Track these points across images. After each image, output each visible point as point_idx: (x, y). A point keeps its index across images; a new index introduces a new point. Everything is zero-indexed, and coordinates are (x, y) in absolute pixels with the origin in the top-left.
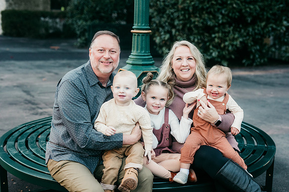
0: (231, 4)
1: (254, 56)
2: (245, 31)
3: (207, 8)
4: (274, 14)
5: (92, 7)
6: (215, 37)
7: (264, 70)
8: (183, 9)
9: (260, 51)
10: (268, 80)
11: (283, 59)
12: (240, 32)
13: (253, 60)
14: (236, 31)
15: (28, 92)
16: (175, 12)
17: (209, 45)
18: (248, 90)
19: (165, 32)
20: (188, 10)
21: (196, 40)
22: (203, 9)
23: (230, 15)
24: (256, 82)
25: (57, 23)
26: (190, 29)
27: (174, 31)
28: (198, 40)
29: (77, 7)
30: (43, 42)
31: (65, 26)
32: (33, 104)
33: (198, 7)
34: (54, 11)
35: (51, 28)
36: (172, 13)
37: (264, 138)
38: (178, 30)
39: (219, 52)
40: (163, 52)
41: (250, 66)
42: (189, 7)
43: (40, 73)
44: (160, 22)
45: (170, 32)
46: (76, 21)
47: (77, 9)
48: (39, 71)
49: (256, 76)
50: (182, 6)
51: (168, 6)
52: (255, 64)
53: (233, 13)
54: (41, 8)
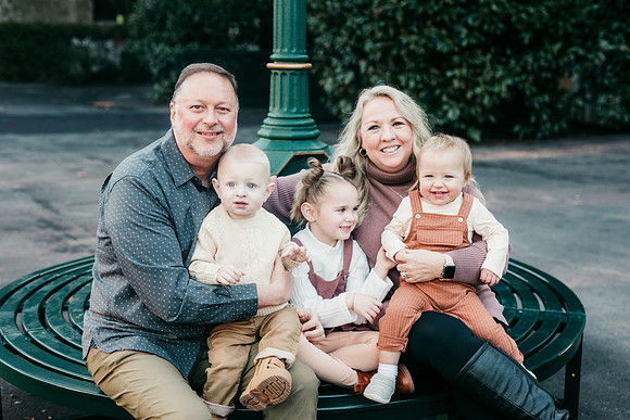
0: (488, 5)
1: (539, 117)
2: (517, 62)
3: (436, 14)
4: (580, 26)
5: (184, 14)
6: (454, 77)
7: (561, 146)
8: (383, 16)
9: (551, 106)
10: (569, 169)
11: (602, 122)
12: (506, 64)
13: (537, 126)
14: (499, 63)
15: (45, 203)
16: (366, 22)
17: (440, 95)
18: (524, 191)
19: (343, 67)
20: (393, 18)
21: (412, 84)
22: (425, 16)
23: (486, 27)
24: (543, 174)
25: (107, 50)
26: (398, 60)
27: (363, 64)
28: (417, 83)
29: (150, 15)
30: (78, 92)
31: (125, 56)
32: (57, 228)
33: (415, 10)
34: (101, 24)
35: (94, 61)
36: (360, 26)
37: (560, 295)
38: (372, 63)
39: (462, 110)
40: (340, 112)
41: (531, 139)
42: (394, 11)
43: (71, 160)
44: (333, 46)
45: (354, 67)
46: (149, 46)
47: (152, 19)
48: (69, 155)
49: (543, 161)
50: (380, 10)
51: (349, 10)
52: (540, 135)
53: (492, 23)
54: (72, 18)
